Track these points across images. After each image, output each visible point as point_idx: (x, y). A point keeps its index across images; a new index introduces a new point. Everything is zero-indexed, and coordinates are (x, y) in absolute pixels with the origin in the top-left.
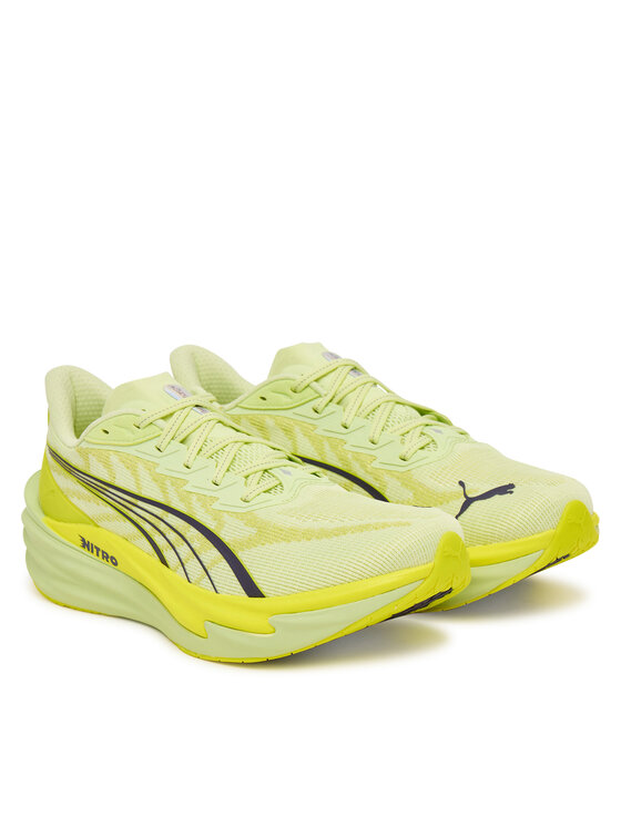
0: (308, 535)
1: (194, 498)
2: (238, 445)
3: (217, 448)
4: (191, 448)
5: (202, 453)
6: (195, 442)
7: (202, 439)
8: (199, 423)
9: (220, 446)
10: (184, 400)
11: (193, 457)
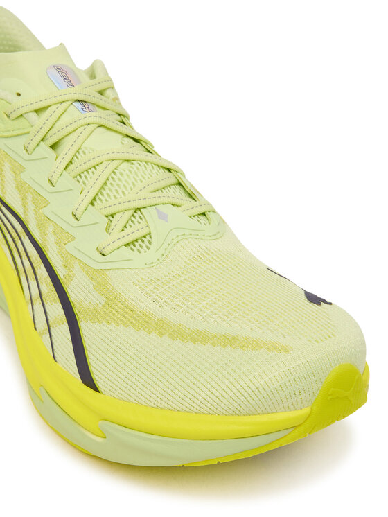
0: (161, 327)
1: (51, 229)
2: (115, 164)
3: (88, 165)
4: (60, 158)
5: (70, 168)
6: (66, 151)
7: (75, 148)
8: (75, 125)
9: (93, 163)
10: (68, 90)
11: (58, 172)
